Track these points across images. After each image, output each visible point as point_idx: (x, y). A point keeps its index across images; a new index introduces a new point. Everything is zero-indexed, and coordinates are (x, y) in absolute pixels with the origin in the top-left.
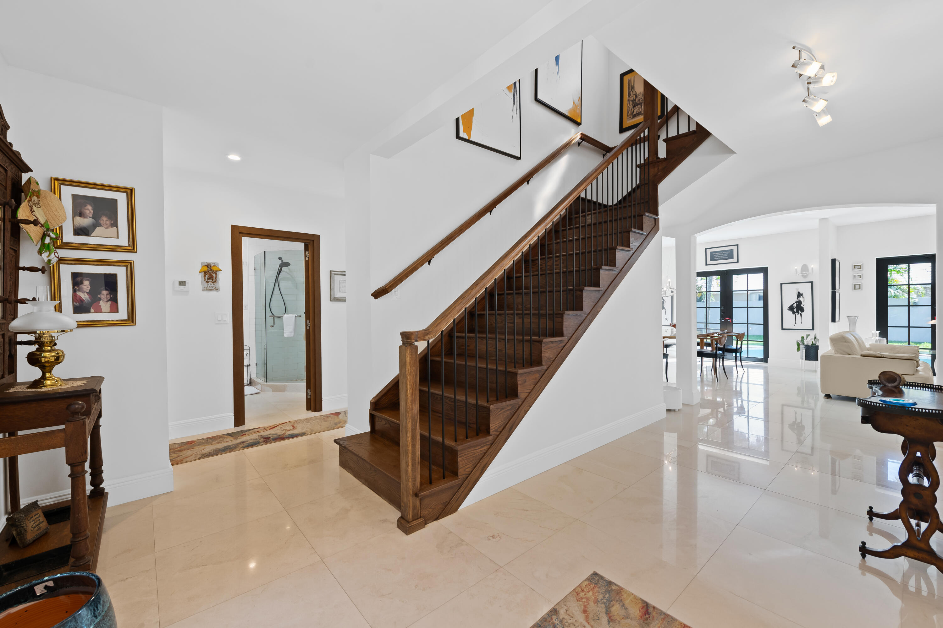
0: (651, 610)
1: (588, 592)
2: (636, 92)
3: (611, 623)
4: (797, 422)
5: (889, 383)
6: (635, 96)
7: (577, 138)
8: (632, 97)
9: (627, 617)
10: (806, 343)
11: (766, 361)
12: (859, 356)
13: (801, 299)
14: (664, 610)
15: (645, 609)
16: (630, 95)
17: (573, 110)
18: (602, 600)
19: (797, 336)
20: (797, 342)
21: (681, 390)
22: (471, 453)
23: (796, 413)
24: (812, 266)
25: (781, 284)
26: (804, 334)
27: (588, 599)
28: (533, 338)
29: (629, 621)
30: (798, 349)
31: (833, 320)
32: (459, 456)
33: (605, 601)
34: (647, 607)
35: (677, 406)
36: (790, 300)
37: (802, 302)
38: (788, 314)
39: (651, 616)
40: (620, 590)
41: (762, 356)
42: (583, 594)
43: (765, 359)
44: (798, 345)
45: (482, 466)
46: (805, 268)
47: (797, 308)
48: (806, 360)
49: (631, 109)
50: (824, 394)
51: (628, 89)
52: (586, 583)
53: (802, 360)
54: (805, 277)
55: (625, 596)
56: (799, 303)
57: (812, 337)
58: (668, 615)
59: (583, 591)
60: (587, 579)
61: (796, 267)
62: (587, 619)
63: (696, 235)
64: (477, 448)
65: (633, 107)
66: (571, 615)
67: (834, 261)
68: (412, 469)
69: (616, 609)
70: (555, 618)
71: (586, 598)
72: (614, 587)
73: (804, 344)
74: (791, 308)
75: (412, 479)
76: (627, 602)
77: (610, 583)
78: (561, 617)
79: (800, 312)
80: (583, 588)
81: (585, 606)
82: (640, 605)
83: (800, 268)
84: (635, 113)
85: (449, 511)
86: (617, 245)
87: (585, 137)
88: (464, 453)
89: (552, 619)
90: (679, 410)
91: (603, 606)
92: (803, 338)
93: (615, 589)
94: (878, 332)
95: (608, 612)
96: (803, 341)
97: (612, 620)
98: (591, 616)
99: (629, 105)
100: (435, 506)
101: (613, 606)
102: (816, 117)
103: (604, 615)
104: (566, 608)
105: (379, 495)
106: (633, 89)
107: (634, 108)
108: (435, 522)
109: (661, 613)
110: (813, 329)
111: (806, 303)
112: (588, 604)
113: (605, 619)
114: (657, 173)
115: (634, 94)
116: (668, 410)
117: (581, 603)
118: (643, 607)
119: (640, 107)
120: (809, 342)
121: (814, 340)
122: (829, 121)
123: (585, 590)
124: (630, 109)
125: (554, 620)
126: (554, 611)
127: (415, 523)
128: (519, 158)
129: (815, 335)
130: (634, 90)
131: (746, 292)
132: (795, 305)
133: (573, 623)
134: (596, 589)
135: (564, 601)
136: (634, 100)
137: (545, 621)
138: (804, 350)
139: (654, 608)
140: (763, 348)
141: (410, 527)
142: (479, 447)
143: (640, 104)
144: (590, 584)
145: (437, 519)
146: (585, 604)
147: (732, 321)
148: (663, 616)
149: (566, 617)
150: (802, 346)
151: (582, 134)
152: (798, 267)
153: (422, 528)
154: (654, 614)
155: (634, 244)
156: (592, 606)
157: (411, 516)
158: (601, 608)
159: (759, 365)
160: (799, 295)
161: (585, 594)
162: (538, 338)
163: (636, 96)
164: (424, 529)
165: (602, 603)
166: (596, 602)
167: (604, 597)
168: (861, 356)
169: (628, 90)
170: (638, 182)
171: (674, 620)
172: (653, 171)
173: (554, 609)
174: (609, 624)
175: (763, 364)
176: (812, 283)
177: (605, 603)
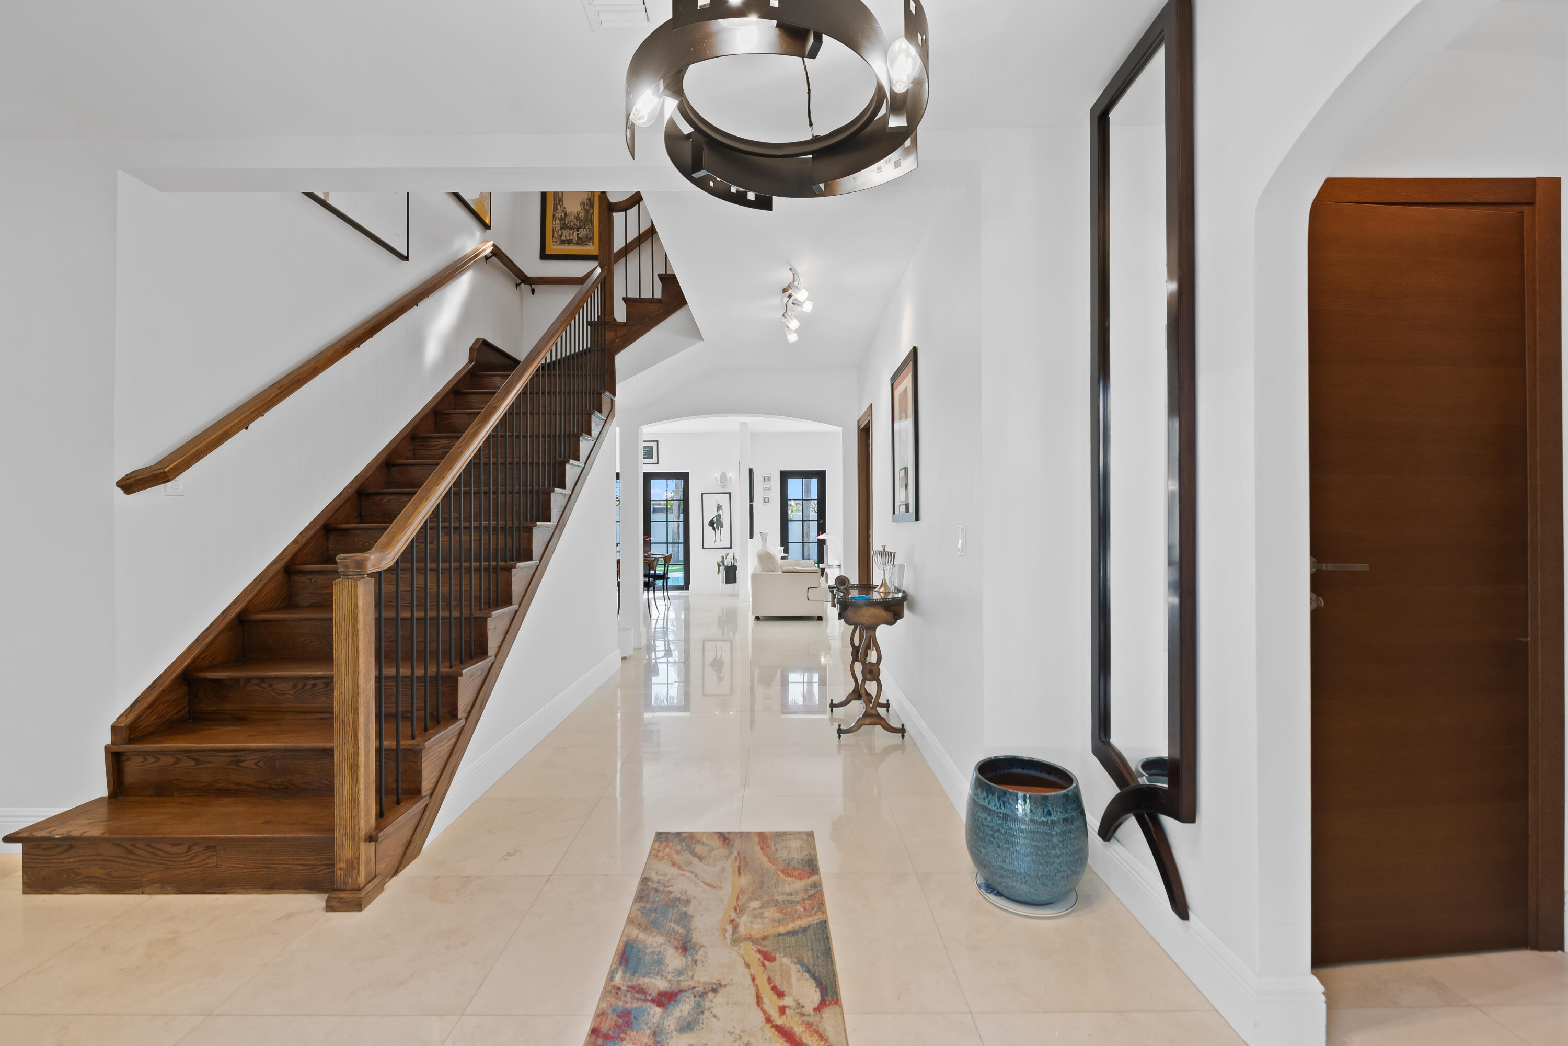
0: (727, 836)
1: (665, 849)
2: (564, 208)
3: (703, 861)
4: (717, 659)
5: (841, 586)
6: (563, 214)
7: (488, 249)
8: (560, 214)
9: (712, 850)
10: (726, 564)
11: (687, 589)
12: (781, 573)
13: (720, 512)
14: (737, 830)
15: (722, 837)
16: (557, 210)
17: (479, 201)
18: (682, 849)
19: (717, 556)
20: (718, 563)
21: (632, 630)
22: (438, 752)
23: (716, 647)
24: (730, 475)
25: (702, 494)
26: (723, 552)
27: (668, 855)
28: (500, 563)
29: (715, 852)
30: (719, 571)
31: (751, 537)
32: (423, 760)
33: (686, 848)
34: (723, 835)
35: (629, 652)
36: (710, 515)
37: (722, 515)
38: (708, 529)
39: (730, 839)
40: (692, 835)
41: (682, 584)
42: (661, 853)
43: (686, 587)
44: (719, 566)
45: (450, 771)
46: (723, 476)
47: (715, 524)
48: (726, 583)
49: (558, 231)
50: (754, 617)
51: (554, 199)
52: (657, 844)
53: (723, 584)
54: (723, 487)
55: (699, 836)
56: (719, 516)
57: (730, 557)
58: (742, 833)
59: (659, 851)
60: (655, 841)
61: (716, 475)
62: (680, 868)
63: (643, 427)
64: (444, 743)
65: (562, 228)
66: (664, 873)
67: (751, 471)
68: (365, 794)
69: (699, 849)
70: (651, 884)
71: (666, 855)
72: (685, 835)
73: (724, 565)
74: (712, 523)
75: (365, 811)
76: (704, 840)
77: (679, 834)
78: (656, 880)
79: (719, 528)
80: (657, 849)
81: (671, 861)
82: (717, 836)
83: (720, 475)
84: (563, 238)
85: (411, 856)
86: (583, 432)
87: (498, 251)
88: (428, 754)
89: (649, 886)
90: (630, 657)
91: (687, 852)
92: (723, 558)
93: (687, 836)
94: (783, 548)
95: (695, 855)
96: (723, 562)
97: (702, 858)
98: (682, 865)
99: (554, 223)
100: (394, 851)
101: (695, 848)
102: (787, 332)
103: (693, 858)
104: (654, 871)
105: (225, 893)
106: (561, 203)
107: (563, 231)
108: (395, 878)
109: (736, 833)
110: (731, 548)
111: (725, 520)
112: (673, 858)
113: (696, 861)
114: (615, 340)
115: (563, 211)
116: (623, 658)
117: (665, 861)
118: (720, 837)
119: (572, 232)
120: (728, 562)
121: (732, 560)
122: (796, 340)
123: (660, 849)
124: (556, 230)
125: (651, 885)
126: (645, 880)
127: (370, 886)
128: (406, 258)
129: (734, 554)
130: (563, 205)
131: (666, 502)
132: (715, 519)
133: (670, 878)
134: (671, 844)
135: (647, 867)
136: (561, 219)
137: (643, 890)
138: (725, 572)
139: (728, 833)
140: (683, 575)
141: (365, 895)
142: (447, 740)
143: (571, 228)
144: (661, 843)
145: (396, 872)
146: (670, 859)
147: (650, 540)
148: (739, 835)
149: (660, 877)
150: (722, 568)
151: (494, 245)
152: (717, 475)
153: (381, 893)
154: (731, 836)
155: (595, 431)
156: (677, 858)
157: (363, 878)
158: (687, 855)
159: (680, 594)
160: (719, 508)
161: (663, 853)
162: (503, 563)
163: (566, 215)
164: (384, 892)
165: (684, 851)
166: (678, 853)
167: (682, 846)
168: (782, 572)
169: (554, 201)
170: (589, 346)
171: (748, 833)
172: (609, 335)
173: (644, 878)
174: (701, 862)
175: (684, 593)
176: (730, 493)
177: (686, 850)
